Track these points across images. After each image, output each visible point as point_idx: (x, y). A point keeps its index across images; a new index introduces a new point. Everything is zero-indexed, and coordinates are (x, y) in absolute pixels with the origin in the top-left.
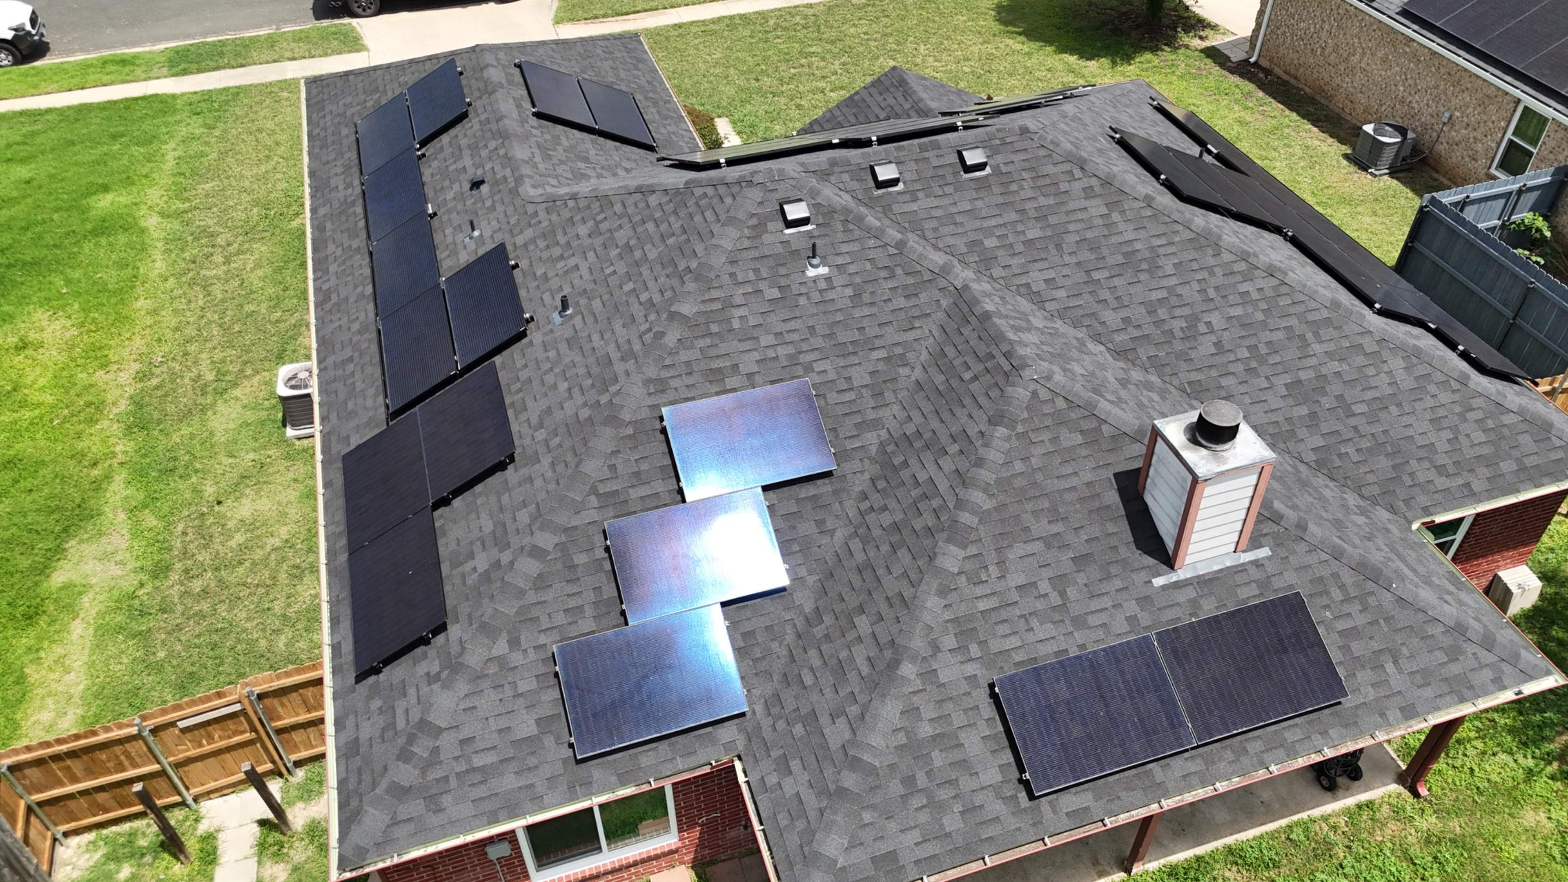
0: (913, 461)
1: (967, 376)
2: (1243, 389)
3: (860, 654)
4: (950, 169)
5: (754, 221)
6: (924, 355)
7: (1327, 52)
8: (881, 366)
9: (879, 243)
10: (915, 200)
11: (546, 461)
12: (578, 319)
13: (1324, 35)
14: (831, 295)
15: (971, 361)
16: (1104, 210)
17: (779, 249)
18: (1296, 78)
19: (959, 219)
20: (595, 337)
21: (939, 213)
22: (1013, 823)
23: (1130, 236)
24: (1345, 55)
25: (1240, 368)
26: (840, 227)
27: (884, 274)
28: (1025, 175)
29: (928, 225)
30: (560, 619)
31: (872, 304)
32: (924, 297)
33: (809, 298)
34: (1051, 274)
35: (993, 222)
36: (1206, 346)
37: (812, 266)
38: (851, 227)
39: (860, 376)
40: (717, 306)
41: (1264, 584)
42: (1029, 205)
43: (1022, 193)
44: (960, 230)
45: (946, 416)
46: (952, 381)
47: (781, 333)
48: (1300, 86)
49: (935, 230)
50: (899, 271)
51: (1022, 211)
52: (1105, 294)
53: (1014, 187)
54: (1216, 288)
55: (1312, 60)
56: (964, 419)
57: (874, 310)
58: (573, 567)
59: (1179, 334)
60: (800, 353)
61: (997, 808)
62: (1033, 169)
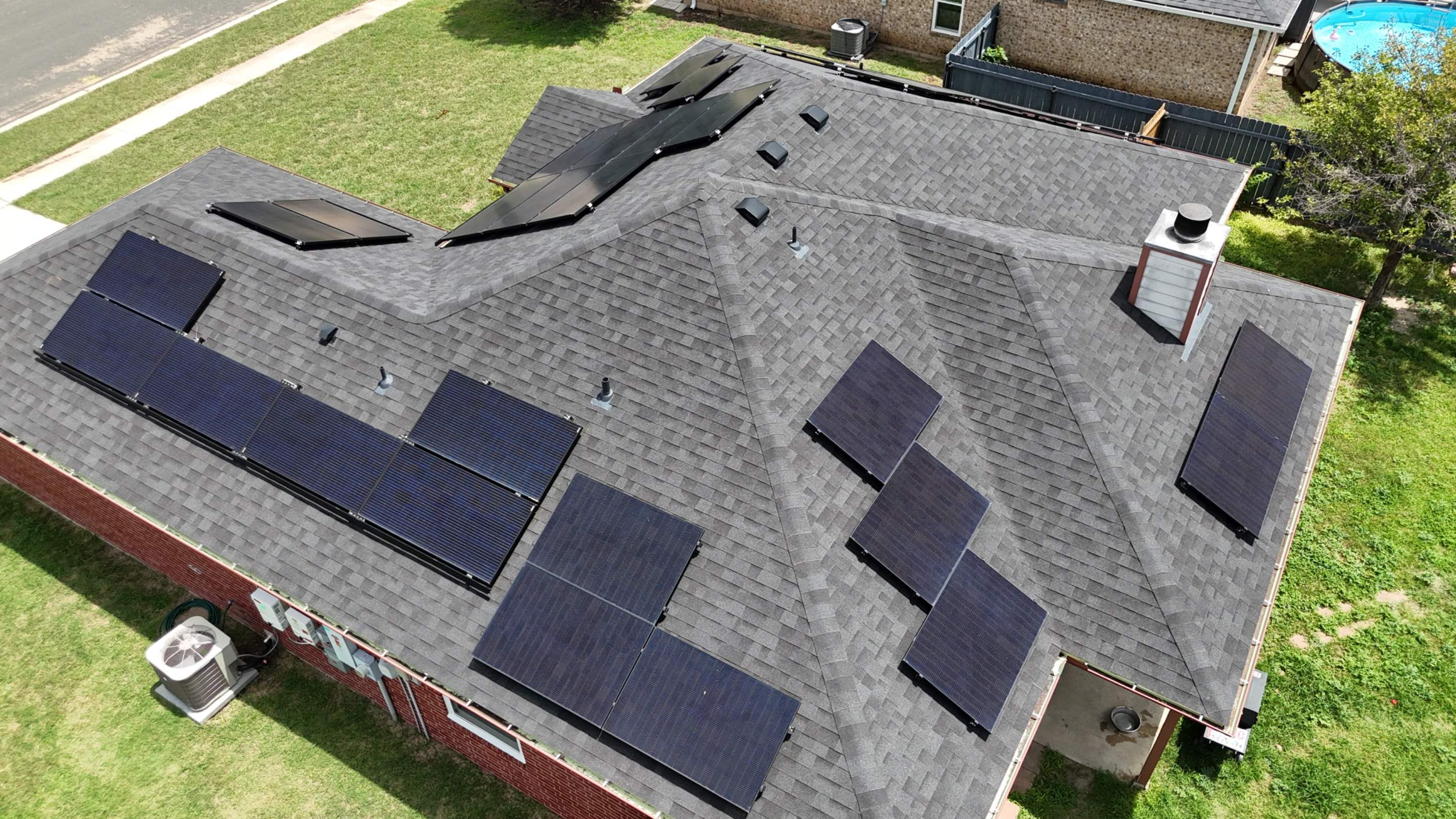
0: (984, 361)
1: (968, 279)
2: (1073, 213)
3: (1088, 517)
4: (805, 132)
5: (730, 234)
6: (915, 282)
8: (899, 305)
9: (821, 210)
10: (805, 166)
11: (738, 522)
12: (628, 394)
14: (825, 267)
15: (962, 268)
16: (913, 123)
17: (765, 248)
18: (738, 10)
19: (842, 168)
20: (668, 398)
21: (826, 170)
22: (1257, 566)
23: (941, 135)
25: (1060, 200)
26: (786, 208)
27: (842, 232)
28: (853, 116)
29: (829, 182)
30: (880, 638)
31: (855, 259)
32: (878, 236)
33: (814, 276)
34: (923, 185)
35: (863, 161)
36: (1037, 195)
37: (797, 249)
38: (795, 205)
39: (895, 321)
40: (763, 316)
41: (1224, 327)
42: (873, 138)
43: (860, 130)
44: (849, 177)
45: (978, 316)
46: (958, 289)
47: (820, 315)
48: (745, 15)
49: (835, 183)
50: (850, 226)
51: (872, 145)
52: (963, 185)
53: (854, 129)
54: (1010, 150)
56: (999, 311)
57: (859, 263)
58: (851, 591)
59: (1017, 192)
60: (844, 323)
61: (1243, 563)
62: (853, 110)
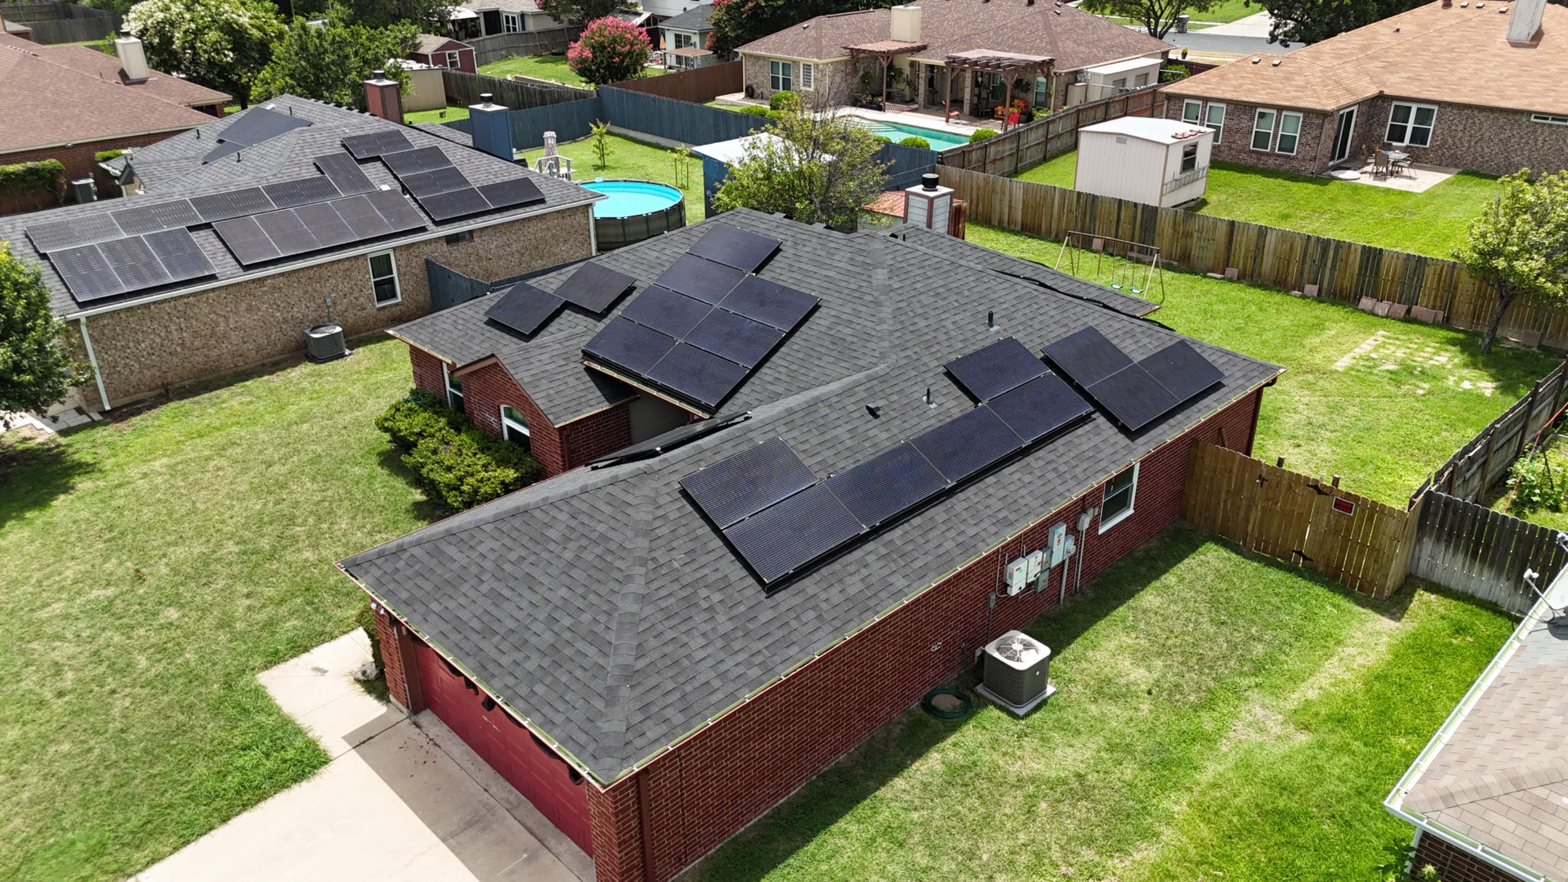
7: (188, 343)
13: (175, 335)
24: (209, 332)
48: (179, 384)
55: (175, 360)
